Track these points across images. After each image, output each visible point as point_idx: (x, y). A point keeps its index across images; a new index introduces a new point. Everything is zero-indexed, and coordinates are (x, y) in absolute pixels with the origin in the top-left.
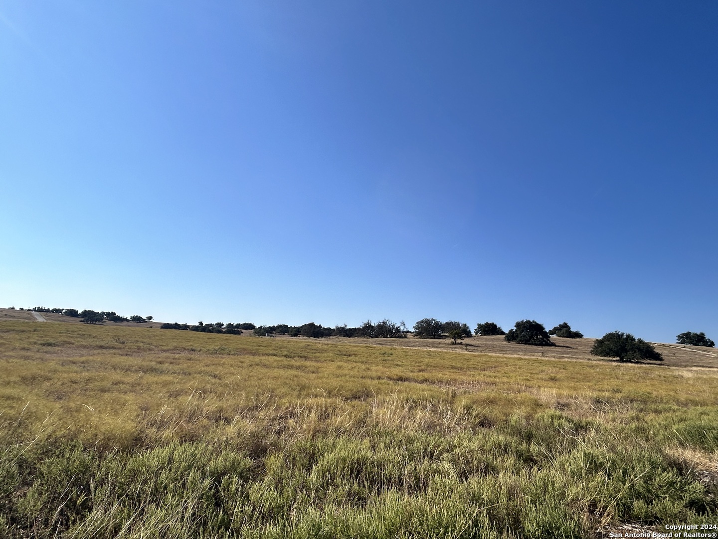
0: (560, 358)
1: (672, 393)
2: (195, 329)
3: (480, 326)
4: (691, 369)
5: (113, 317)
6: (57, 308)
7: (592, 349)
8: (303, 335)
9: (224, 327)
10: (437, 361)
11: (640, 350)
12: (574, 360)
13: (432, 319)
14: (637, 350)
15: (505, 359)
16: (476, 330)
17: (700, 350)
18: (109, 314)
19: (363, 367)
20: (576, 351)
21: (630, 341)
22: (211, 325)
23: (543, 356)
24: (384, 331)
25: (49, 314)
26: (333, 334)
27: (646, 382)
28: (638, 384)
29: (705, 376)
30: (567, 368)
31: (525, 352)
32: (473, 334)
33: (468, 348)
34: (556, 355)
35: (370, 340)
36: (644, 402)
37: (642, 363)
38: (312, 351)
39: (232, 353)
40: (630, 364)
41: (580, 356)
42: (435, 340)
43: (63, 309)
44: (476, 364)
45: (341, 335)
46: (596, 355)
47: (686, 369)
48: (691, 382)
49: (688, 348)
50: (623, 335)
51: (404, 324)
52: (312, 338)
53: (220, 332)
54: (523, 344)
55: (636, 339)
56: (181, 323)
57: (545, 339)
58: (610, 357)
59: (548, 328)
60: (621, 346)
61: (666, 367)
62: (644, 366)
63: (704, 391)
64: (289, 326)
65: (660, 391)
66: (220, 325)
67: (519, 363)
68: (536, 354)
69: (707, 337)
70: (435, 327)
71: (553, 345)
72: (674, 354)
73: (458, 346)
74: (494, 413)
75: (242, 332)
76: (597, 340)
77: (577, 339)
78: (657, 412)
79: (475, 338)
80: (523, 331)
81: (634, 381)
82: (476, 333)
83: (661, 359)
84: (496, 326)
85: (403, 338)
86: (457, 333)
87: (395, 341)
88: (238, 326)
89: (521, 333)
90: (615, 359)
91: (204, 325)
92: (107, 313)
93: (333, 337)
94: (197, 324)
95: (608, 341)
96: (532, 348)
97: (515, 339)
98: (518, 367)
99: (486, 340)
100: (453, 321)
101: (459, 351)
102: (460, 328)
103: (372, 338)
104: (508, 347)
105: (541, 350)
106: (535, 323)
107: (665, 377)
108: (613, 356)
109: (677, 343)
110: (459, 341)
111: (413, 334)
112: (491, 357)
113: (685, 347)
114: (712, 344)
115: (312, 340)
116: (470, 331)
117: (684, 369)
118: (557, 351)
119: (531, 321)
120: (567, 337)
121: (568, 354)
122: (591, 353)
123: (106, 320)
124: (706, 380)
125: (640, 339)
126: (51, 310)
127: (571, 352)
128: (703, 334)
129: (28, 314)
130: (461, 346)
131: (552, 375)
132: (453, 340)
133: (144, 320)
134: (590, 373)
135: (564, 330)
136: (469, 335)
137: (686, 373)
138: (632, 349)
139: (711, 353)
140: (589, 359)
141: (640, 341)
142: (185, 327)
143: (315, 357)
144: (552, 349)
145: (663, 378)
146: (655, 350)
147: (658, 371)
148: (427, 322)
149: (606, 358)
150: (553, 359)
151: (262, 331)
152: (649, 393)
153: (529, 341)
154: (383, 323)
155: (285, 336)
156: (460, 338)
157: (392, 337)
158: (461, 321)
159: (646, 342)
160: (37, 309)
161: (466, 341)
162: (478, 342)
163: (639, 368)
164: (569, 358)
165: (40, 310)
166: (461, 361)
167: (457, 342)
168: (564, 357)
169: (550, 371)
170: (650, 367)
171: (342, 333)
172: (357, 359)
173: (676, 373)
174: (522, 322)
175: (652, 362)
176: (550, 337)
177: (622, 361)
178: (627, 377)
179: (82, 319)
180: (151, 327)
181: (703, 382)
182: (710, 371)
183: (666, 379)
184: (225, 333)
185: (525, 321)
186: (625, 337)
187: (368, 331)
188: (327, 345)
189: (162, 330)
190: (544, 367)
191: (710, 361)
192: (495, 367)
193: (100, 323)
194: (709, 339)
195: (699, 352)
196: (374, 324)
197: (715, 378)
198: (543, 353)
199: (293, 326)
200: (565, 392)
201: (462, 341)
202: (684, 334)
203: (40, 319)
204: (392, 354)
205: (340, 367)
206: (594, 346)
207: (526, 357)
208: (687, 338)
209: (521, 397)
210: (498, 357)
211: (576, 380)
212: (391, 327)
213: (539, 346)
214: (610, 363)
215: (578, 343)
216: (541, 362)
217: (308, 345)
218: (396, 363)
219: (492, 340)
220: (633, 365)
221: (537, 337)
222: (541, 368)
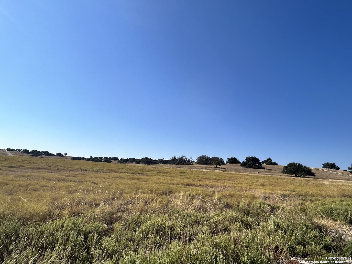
0: (267, 175)
1: (319, 192)
2: (88, 160)
3: (229, 159)
4: (329, 180)
5: (47, 154)
6: (19, 149)
7: (282, 171)
8: (142, 163)
9: (103, 159)
10: (207, 176)
11: (304, 171)
12: (274, 176)
13: (206, 155)
14: (303, 171)
15: (240, 175)
16: (227, 161)
17: (333, 171)
18: (45, 152)
19: (170, 178)
20: (274, 171)
21: (300, 167)
22: (96, 158)
23: (259, 174)
24: (182, 161)
25: (14, 152)
26: (157, 163)
27: (307, 187)
28: (303, 187)
29: (335, 184)
30: (270, 180)
31: (250, 172)
32: (225, 163)
33: (223, 169)
34: (265, 173)
35: (175, 165)
36: (306, 196)
37: (305, 177)
38: (146, 171)
39: (106, 171)
40: (300, 178)
41: (276, 174)
42: (207, 166)
43: (22, 150)
44: (226, 177)
45: (161, 163)
46: (284, 173)
47: (326, 180)
48: (328, 186)
49: (328, 170)
50: (297, 164)
51: (192, 158)
52: (147, 165)
53: (101, 161)
54: (249, 168)
55: (303, 166)
56: (81, 157)
57: (260, 166)
58: (290, 174)
59: (261, 160)
60: (296, 169)
61: (317, 179)
62: (306, 179)
63: (334, 191)
64: (135, 159)
65: (313, 191)
66: (101, 158)
67: (247, 177)
68: (255, 173)
69: (336, 165)
70: (207, 160)
71: (264, 168)
72: (321, 173)
73: (218, 169)
74: (232, 201)
75: (112, 162)
76: (284, 166)
77: (275, 166)
78: (311, 201)
79: (226, 165)
80: (249, 162)
81: (302, 186)
82: (227, 163)
83: (315, 176)
84: (236, 159)
85: (191, 165)
86: (217, 163)
87: (187, 166)
88: (110, 158)
89: (248, 162)
90: (293, 175)
91: (93, 158)
92: (44, 151)
93: (157, 164)
94: (90, 157)
95: (290, 167)
96: (253, 170)
97: (245, 166)
98: (246, 179)
99: (231, 166)
100: (216, 157)
101: (218, 171)
102: (219, 160)
103: (176, 164)
104: (242, 169)
105: (258, 171)
106: (255, 158)
107: (316, 184)
108: (292, 174)
109: (322, 168)
110: (218, 166)
111: (196, 163)
112: (233, 174)
113: (326, 170)
114: (338, 168)
115: (146, 165)
116: (224, 162)
117: (325, 180)
118: (265, 171)
119: (253, 157)
120: (270, 165)
121: (271, 173)
122: (282, 172)
123: (44, 155)
124: (335, 185)
125: (305, 166)
126: (15, 150)
127: (272, 172)
128: (334, 164)
129: (4, 152)
130: (219, 169)
131: (262, 183)
132: (216, 166)
133: (63, 155)
134: (280, 182)
135: (269, 161)
136: (223, 163)
137: (326, 182)
138: (301, 171)
139: (338, 173)
140: (281, 175)
141: (305, 167)
142: (84, 159)
143: (147, 174)
144: (263, 171)
145: (315, 185)
146: (312, 171)
147: (313, 181)
148: (203, 157)
149: (288, 175)
150: (263, 175)
151: (122, 161)
152: (308, 192)
153: (252, 166)
154: (181, 157)
155: (133, 163)
156: (219, 165)
157: (186, 164)
158: (220, 157)
159: (308, 167)
160: (8, 149)
161: (222, 166)
162: (227, 167)
163: (304, 180)
164: (271, 175)
165: (10, 150)
166: (219, 176)
167: (217, 167)
168: (268, 174)
169: (261, 181)
170: (309, 179)
171: (162, 162)
172: (168, 175)
173: (321, 182)
174: (249, 157)
175: (310, 177)
176: (262, 165)
177: (296, 176)
178: (298, 184)
179: (32, 155)
180: (66, 159)
181: (334, 186)
182: (337, 181)
183: (317, 185)
184: (103, 162)
185: (250, 157)
186: (298, 165)
187: (174, 161)
188: (154, 168)
189: (71, 160)
190: (259, 179)
191: (338, 176)
192: (235, 179)
193: (40, 157)
194: (337, 166)
195: (332, 172)
196: (177, 158)
197: (339, 185)
198: (258, 172)
199: (137, 159)
200: (268, 191)
201: (220, 166)
202: (326, 164)
203: (10, 154)
204: (185, 173)
205: (158, 179)
206: (283, 169)
207: (250, 174)
208: (327, 165)
209: (246, 194)
210: (237, 174)
211: (274, 185)
212: (186, 159)
213: (257, 169)
214: (290, 177)
215: (275, 168)
216: (257, 177)
217: (144, 168)
218: (186, 177)
219: (234, 166)
220: (301, 178)
221: (256, 165)
222: (257, 180)
